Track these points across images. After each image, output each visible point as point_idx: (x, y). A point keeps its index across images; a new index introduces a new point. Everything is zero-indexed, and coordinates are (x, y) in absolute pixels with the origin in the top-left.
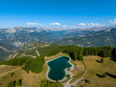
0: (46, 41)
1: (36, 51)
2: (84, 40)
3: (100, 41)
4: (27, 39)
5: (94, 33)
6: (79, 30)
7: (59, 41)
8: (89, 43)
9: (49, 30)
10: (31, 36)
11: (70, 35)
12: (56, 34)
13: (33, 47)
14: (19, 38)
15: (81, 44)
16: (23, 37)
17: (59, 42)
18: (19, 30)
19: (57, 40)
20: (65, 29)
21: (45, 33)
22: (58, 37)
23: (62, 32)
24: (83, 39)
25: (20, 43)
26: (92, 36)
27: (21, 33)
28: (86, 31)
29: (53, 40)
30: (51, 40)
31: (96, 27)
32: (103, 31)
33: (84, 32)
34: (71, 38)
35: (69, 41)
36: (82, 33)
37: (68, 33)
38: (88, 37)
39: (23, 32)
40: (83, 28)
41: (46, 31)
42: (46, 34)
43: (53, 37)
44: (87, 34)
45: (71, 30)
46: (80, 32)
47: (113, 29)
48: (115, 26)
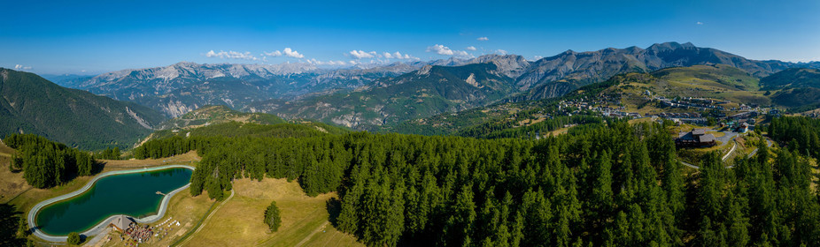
2: (363, 102)
4: (203, 98)
5: (391, 79)
6: (352, 72)
7: (293, 105)
8: (377, 109)
9: (268, 73)
10: (213, 87)
11: (329, 85)
12: (288, 82)
13: (205, 122)
14: (182, 94)
15: (356, 112)
16: (191, 91)
17: (290, 109)
18: (186, 72)
19: (287, 103)
20: (313, 68)
21: (257, 80)
23: (304, 79)
24: (362, 98)
25: (182, 108)
26: (387, 89)
27: (189, 80)
28: (371, 74)
31: (399, 63)
32: (413, 74)
33: (367, 76)
34: (329, 96)
35: (320, 105)
36: (361, 79)
37: (322, 80)
38: (374, 92)
39: (196, 76)
40: (364, 66)
41: (257, 74)
42: (256, 84)
44: (373, 83)
45: (330, 72)
46: (356, 78)
47: (436, 69)
48: (442, 61)
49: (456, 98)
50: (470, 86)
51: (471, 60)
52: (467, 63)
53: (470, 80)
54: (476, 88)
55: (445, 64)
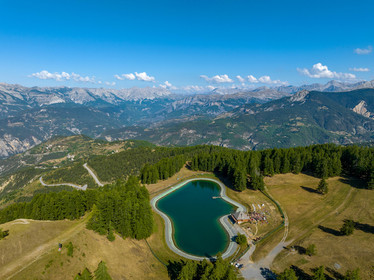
0: (109, 133)
1: (85, 166)
2: (230, 129)
3: (277, 131)
4: (41, 128)
5: (258, 106)
6: (212, 97)
7: (153, 132)
8: (245, 137)
9: (117, 98)
10: (54, 116)
11: (186, 111)
12: (140, 108)
13: (64, 154)
14: (10, 125)
15: (223, 139)
16: (23, 121)
17: (152, 137)
18: (8, 97)
19: (146, 130)
20: (168, 93)
21: (103, 106)
22: (149, 120)
23: (158, 105)
24: (228, 124)
25: (14, 143)
26: (255, 116)
27: (14, 108)
28: (233, 100)
29: (133, 129)
30: (125, 129)
31: (264, 88)
32: (284, 100)
33: (229, 102)
34: (191, 122)
35: (184, 131)
36: (222, 105)
37: (179, 106)
38: (240, 119)
39: (24, 102)
40: (223, 91)
41: (104, 99)
42: (105, 110)
43: (128, 120)
44: (237, 109)
45: (187, 97)
46: (216, 104)
47: (312, 95)
48: (317, 85)
49: (338, 130)
50: (359, 117)
51: (359, 83)
52: (355, 88)
53: (360, 108)
54: (367, 119)
55: (322, 90)
